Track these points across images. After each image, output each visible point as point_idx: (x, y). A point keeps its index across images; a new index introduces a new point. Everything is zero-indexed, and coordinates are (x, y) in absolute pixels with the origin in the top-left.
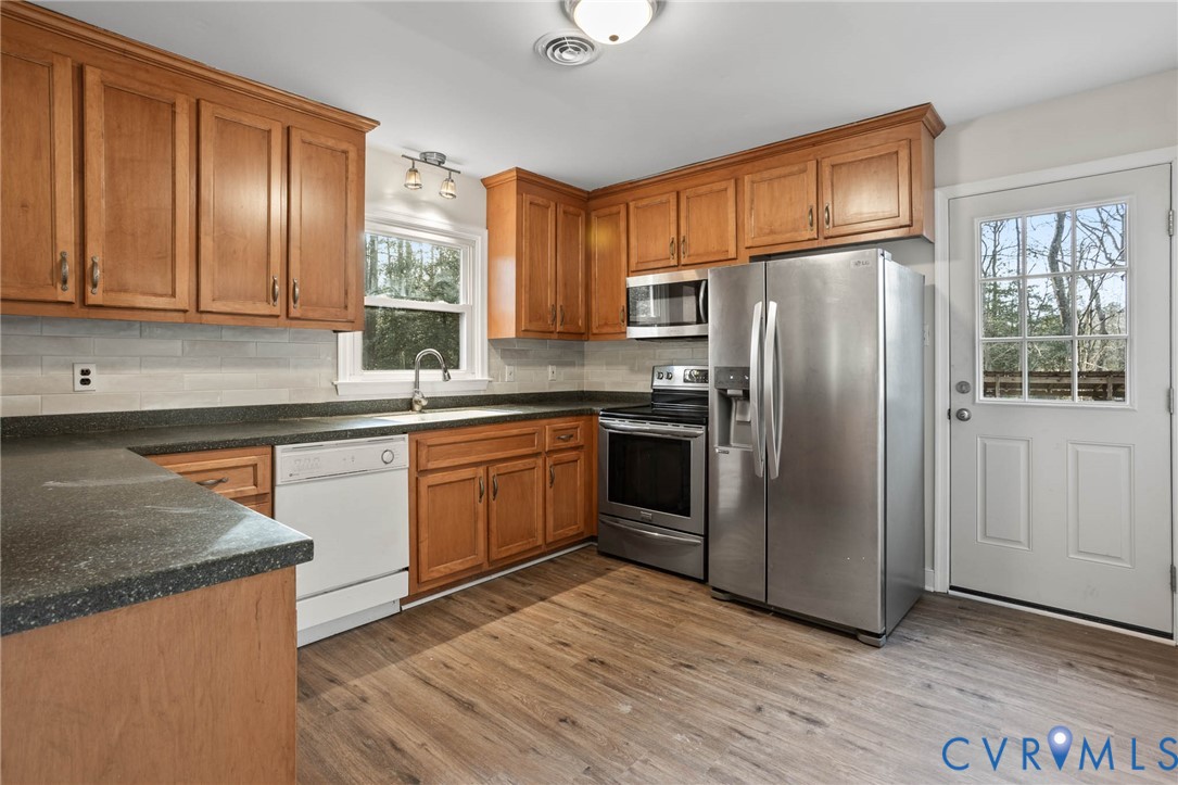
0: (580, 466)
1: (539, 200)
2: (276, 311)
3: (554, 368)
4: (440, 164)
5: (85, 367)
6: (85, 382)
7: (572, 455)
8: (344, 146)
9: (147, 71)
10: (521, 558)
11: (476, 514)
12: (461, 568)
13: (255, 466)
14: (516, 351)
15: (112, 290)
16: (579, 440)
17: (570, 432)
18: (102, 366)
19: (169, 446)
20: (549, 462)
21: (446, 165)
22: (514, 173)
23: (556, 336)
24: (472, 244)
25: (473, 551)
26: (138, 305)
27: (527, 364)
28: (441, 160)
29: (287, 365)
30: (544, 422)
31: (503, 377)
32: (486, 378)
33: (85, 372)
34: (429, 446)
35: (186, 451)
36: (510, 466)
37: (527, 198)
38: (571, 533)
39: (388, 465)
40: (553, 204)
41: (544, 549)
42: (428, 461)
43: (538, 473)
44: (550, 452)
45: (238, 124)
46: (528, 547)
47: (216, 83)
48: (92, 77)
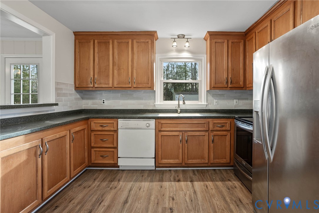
0: (228, 138)
1: (220, 41)
2: (130, 86)
3: (237, 100)
4: (184, 38)
5: (104, 100)
6: (104, 103)
7: (224, 133)
8: (147, 41)
9: (105, 37)
10: (199, 165)
11: (179, 147)
12: (173, 162)
13: (113, 123)
14: (219, 94)
15: (99, 84)
16: (228, 128)
17: (223, 124)
18: (107, 99)
19: (97, 117)
20: (212, 134)
21: (186, 37)
22: (208, 34)
23: (229, 89)
24: (201, 60)
25: (178, 158)
26: (103, 87)
27: (223, 99)
28: (183, 37)
29: (142, 99)
30: (211, 120)
31: (213, 103)
32: (206, 104)
33: (104, 101)
34: (162, 124)
35: (100, 118)
36: (193, 134)
37: (214, 41)
38: (222, 162)
39: (148, 128)
40: (226, 41)
41: (209, 165)
42: (162, 128)
43: (206, 138)
44: (212, 131)
45: (122, 42)
46: (201, 162)
47: (118, 35)
48: (96, 41)
